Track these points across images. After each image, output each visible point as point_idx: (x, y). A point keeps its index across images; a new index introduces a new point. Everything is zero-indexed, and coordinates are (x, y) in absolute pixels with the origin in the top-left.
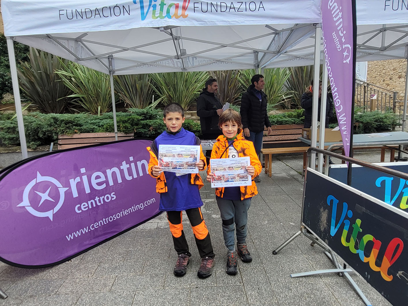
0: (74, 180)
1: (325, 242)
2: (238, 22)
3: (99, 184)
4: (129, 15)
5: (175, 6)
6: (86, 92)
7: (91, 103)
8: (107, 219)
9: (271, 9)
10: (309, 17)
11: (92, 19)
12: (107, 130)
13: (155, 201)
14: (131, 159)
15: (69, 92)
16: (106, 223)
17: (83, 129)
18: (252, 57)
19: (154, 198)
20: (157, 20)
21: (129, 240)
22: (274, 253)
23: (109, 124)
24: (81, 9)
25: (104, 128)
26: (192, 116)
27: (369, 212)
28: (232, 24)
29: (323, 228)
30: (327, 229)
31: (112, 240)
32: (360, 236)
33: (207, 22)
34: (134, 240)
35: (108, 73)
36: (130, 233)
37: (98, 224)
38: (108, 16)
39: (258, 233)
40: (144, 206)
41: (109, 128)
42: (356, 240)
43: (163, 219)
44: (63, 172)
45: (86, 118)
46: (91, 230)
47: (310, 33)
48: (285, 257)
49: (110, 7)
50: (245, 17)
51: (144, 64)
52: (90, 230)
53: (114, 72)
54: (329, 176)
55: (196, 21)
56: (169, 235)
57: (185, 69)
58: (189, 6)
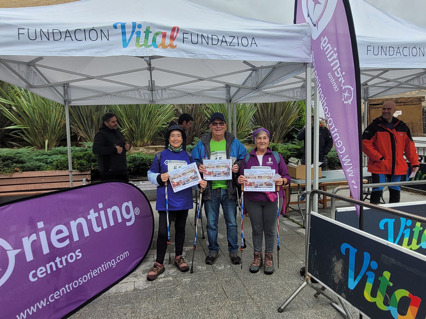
0: (29, 238)
1: (341, 296)
2: (230, 57)
3: (61, 241)
4: (108, 40)
5: (162, 34)
6: (30, 123)
7: (36, 136)
8: (70, 285)
9: (264, 46)
10: (300, 57)
11: (62, 42)
12: (57, 168)
13: (129, 255)
14: (101, 206)
15: (7, 123)
16: (69, 290)
17: (26, 166)
18: (224, 92)
19: (127, 252)
20: (142, 49)
21: (102, 310)
22: (280, 311)
23: (60, 160)
24: (48, 30)
25: (52, 166)
26: (156, 151)
27: (401, 265)
28: (224, 58)
29: (338, 280)
30: (343, 281)
31: (78, 312)
32: (390, 291)
33: (198, 55)
34: (108, 309)
35: (62, 103)
36: (101, 300)
37: (59, 294)
38: (82, 40)
39: (254, 286)
40: (116, 263)
41: (60, 165)
42: (384, 295)
43: (140, 277)
44: (13, 228)
45: (31, 153)
46: (50, 302)
47: (296, 72)
48: (292, 314)
49: (84, 30)
50: (237, 52)
51: (107, 94)
52: (48, 303)
53: (70, 102)
54: (335, 220)
55: (184, 53)
56: (151, 299)
57: (153, 101)
58: (177, 36)
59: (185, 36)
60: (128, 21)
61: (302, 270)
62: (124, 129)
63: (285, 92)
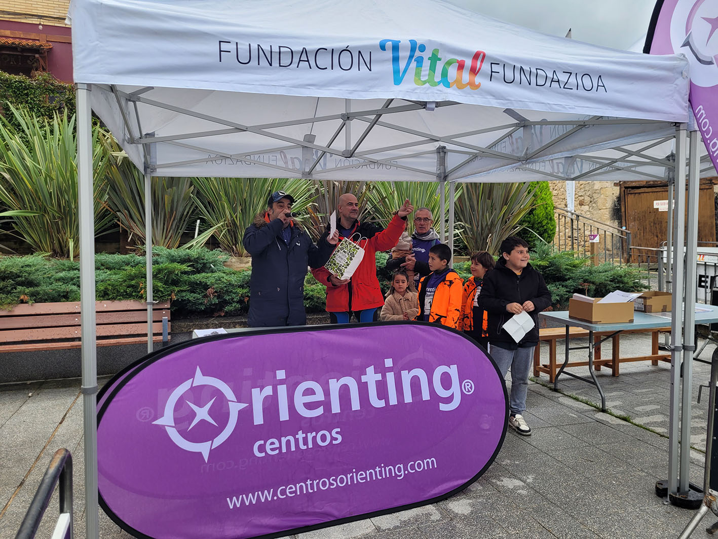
2: (564, 107)
4: (370, 70)
5: (458, 64)
9: (616, 91)
10: (671, 112)
11: (293, 69)
17: (41, 292)
18: (433, 160)
20: (425, 88)
24: (271, 46)
28: (554, 109)
33: (514, 102)
38: (326, 68)
49: (333, 50)
50: (575, 100)
53: (154, 170)
57: (310, 173)
58: (482, 68)
59: (495, 68)
60: (404, 39)
61: (660, 487)
62: (219, 222)
63: (538, 164)
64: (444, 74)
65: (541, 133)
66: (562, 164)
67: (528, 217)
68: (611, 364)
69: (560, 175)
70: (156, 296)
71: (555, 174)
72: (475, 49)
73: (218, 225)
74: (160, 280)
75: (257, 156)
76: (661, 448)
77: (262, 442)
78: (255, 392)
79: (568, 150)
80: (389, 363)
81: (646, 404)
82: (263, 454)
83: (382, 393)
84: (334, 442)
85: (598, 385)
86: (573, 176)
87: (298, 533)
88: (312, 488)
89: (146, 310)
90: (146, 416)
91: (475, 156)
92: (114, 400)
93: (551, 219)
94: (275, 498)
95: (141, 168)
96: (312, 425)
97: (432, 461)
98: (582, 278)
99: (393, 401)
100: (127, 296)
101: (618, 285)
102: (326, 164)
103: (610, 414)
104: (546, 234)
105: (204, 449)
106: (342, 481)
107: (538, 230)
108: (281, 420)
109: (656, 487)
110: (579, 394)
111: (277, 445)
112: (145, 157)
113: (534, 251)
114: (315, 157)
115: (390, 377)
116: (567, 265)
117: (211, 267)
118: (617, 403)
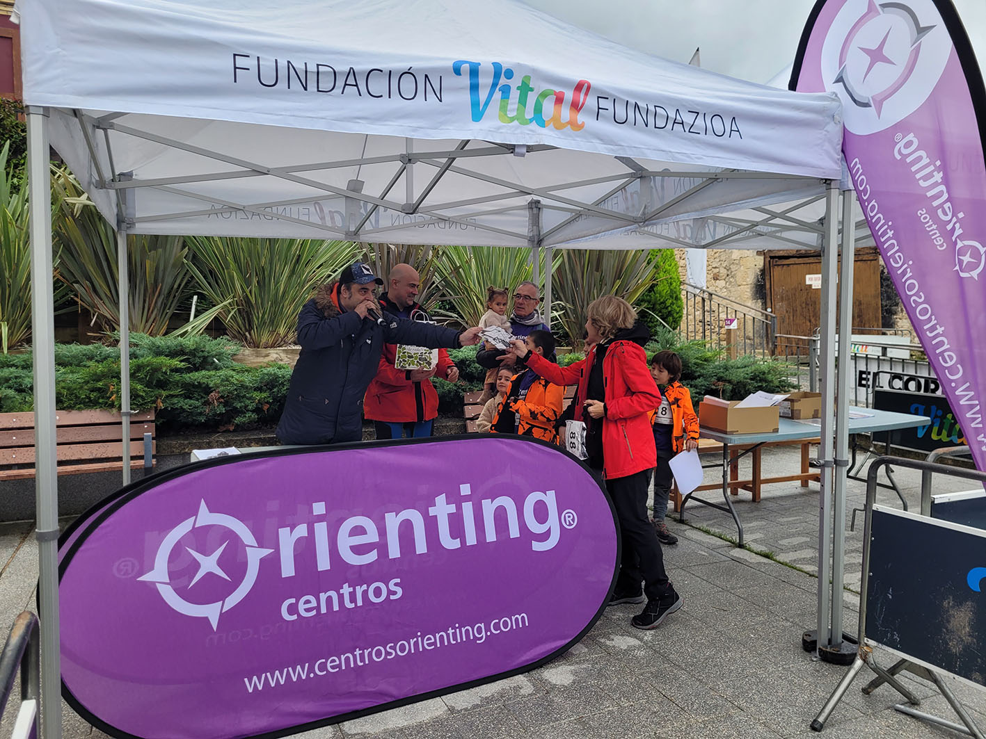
1: (971, 680)
4: (441, 101)
5: (555, 97)
9: (755, 138)
10: (820, 165)
11: (335, 97)
18: (524, 219)
20: (512, 127)
22: (816, 727)
24: (306, 63)
28: (678, 159)
29: (961, 646)
30: (975, 647)
33: (627, 149)
35: (114, 225)
38: (381, 96)
49: (390, 71)
50: (704, 148)
51: (234, 209)
53: (131, 225)
55: (598, 141)
57: (356, 233)
58: (586, 103)
59: (603, 103)
60: (486, 59)
61: (808, 639)
62: (224, 298)
63: (659, 226)
64: (538, 109)
65: (663, 187)
66: (690, 226)
67: (647, 296)
68: (751, 486)
69: (687, 240)
70: (134, 404)
71: (681, 239)
72: (577, 76)
73: (224, 303)
74: (140, 381)
75: (281, 208)
76: (810, 591)
77: (293, 601)
78: (284, 533)
79: (696, 211)
80: (465, 489)
81: (793, 535)
82: (295, 617)
83: (457, 528)
84: (392, 597)
85: (735, 513)
86: (703, 243)
87: (344, 721)
88: (362, 659)
89: (120, 423)
90: (127, 570)
91: (578, 216)
92: (82, 548)
93: (677, 298)
94: (312, 675)
95: (113, 222)
96: (362, 576)
97: (523, 617)
98: (716, 376)
99: (471, 539)
100: (90, 404)
101: (760, 384)
102: (378, 221)
103: (749, 550)
104: (671, 318)
105: (212, 612)
106: (402, 648)
107: (660, 312)
108: (320, 569)
109: (803, 640)
110: (712, 525)
111: (314, 604)
112: (118, 205)
113: (656, 340)
114: (362, 211)
115: (468, 508)
116: (697, 358)
117: (214, 362)
118: (758, 536)
